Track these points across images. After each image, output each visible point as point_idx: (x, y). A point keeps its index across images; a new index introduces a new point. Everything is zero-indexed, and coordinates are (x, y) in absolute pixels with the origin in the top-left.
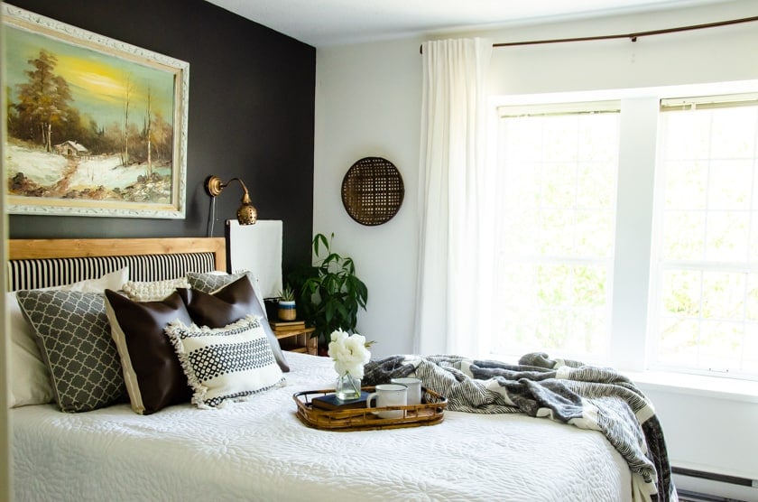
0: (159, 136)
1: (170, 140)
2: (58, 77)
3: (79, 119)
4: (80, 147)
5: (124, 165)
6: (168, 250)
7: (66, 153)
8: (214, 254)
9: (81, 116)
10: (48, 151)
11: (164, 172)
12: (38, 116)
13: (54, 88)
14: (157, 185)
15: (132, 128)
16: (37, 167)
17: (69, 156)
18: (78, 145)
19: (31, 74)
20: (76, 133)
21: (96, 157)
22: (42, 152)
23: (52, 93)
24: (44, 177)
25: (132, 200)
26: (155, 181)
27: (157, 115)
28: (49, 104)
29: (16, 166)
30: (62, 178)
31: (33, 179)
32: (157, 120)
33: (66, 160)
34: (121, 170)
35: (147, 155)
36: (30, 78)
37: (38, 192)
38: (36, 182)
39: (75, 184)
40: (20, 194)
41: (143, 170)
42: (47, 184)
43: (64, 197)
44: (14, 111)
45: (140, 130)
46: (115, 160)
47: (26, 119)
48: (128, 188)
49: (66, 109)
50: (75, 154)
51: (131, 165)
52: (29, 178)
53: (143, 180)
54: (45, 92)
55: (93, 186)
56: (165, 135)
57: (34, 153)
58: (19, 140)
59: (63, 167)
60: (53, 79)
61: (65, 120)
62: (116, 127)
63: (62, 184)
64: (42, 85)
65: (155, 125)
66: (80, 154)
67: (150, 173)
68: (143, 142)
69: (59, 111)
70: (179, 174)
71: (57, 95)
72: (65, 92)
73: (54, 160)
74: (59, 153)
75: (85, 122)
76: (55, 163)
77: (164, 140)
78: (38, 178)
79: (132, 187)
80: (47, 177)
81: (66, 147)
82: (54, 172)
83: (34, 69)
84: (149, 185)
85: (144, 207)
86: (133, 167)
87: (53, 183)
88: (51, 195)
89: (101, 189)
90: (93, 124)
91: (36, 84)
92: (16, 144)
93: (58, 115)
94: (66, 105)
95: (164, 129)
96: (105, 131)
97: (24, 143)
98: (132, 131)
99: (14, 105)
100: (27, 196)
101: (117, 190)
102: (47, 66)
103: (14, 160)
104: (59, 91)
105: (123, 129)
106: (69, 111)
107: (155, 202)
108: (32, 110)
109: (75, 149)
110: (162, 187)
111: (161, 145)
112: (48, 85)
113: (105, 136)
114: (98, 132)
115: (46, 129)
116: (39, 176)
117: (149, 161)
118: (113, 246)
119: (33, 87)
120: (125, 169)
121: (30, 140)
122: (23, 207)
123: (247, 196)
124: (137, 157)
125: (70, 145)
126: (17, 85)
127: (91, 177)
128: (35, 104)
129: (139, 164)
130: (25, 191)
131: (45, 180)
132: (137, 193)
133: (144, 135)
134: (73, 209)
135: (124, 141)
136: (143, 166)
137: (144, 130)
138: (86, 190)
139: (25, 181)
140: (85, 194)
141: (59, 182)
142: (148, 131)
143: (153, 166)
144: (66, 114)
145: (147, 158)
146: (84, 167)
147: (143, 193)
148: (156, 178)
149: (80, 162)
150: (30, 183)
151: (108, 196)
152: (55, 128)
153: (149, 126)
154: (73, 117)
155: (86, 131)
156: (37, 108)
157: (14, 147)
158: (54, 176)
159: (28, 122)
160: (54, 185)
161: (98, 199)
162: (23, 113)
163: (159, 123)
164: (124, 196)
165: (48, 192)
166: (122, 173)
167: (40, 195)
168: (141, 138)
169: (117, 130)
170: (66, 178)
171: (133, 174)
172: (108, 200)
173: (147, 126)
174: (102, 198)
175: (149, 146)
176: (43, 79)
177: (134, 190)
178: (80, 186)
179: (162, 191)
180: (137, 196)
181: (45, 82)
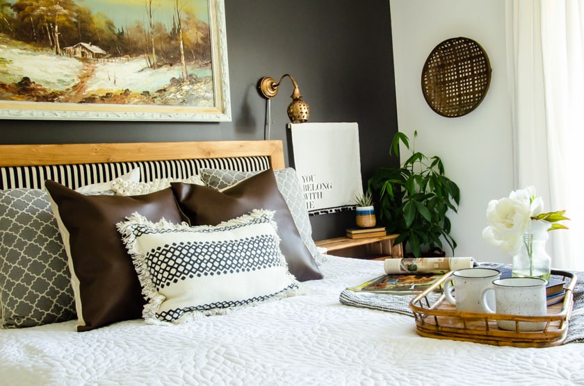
0: (193, 36)
1: (207, 39)
3: (91, 19)
4: (96, 49)
5: (152, 67)
6: (209, 153)
7: (79, 55)
8: (268, 157)
9: (94, 14)
10: (57, 53)
11: (204, 73)
12: (41, 17)
14: (195, 87)
15: (159, 28)
16: (45, 71)
17: (84, 59)
18: (94, 47)
20: (90, 35)
21: (117, 60)
22: (50, 55)
24: (54, 81)
25: (165, 103)
26: (192, 83)
27: (187, 13)
29: (20, 69)
30: (78, 81)
31: (42, 84)
32: (188, 18)
33: (81, 63)
34: (149, 72)
35: (180, 54)
37: (51, 97)
38: (47, 87)
39: (92, 88)
40: (28, 99)
41: (176, 72)
42: (60, 88)
43: (81, 102)
44: (9, 11)
45: (169, 29)
46: (141, 62)
47: (26, 20)
48: (160, 91)
49: (75, 8)
50: (91, 57)
51: (160, 66)
52: (37, 83)
53: (177, 82)
55: (115, 89)
56: (200, 34)
57: (40, 56)
58: (20, 42)
59: (77, 70)
61: (74, 20)
62: (138, 27)
63: (79, 88)
65: (187, 23)
66: (98, 56)
67: (185, 75)
68: (173, 42)
69: (66, 12)
70: (221, 74)
73: (66, 63)
74: (71, 55)
75: (99, 23)
76: (68, 67)
77: (200, 41)
78: (48, 83)
79: (165, 90)
80: (60, 81)
81: (79, 50)
82: (66, 75)
84: (186, 88)
85: (179, 110)
86: (164, 69)
87: (68, 87)
88: (67, 101)
89: (126, 92)
90: (110, 25)
92: (16, 46)
93: (65, 15)
94: (74, 5)
95: (198, 28)
96: (125, 31)
97: (28, 46)
98: (159, 30)
99: (9, 5)
100: (37, 101)
101: (146, 93)
103: (17, 64)
105: (147, 28)
106: (77, 11)
107: (196, 105)
108: (33, 10)
109: (89, 51)
110: (201, 89)
111: (198, 45)
113: (126, 36)
114: (117, 32)
115: (52, 31)
116: (48, 80)
117: (184, 63)
118: (139, 150)
120: (154, 71)
121: (34, 43)
122: (29, 112)
123: (297, 91)
124: (167, 58)
125: (83, 47)
127: (112, 80)
128: (35, 3)
129: (171, 65)
130: (33, 97)
131: (57, 84)
132: (170, 97)
133: (174, 35)
134: (91, 113)
135: (150, 42)
136: (176, 68)
137: (174, 29)
138: (107, 94)
139: (32, 86)
140: (107, 98)
141: (75, 86)
142: (179, 31)
143: (188, 68)
144: (75, 14)
145: (180, 59)
146: (103, 70)
147: (179, 96)
148: (193, 80)
149: (97, 65)
150: (39, 87)
151: (136, 100)
152: (63, 29)
153: (180, 24)
154: (83, 17)
155: (102, 31)
156: (38, 7)
157: (16, 51)
158: (68, 79)
159: (29, 23)
160: (68, 89)
161: (124, 103)
162: (21, 13)
163: (191, 21)
164: (155, 100)
165: (62, 97)
166: (151, 75)
167: (53, 101)
168: (171, 39)
169: (139, 29)
170: (82, 82)
171: (164, 76)
172: (136, 104)
173: (177, 25)
174: (129, 102)
175: (182, 46)
177: (167, 93)
178: (99, 90)
179: (202, 94)
180: (172, 99)
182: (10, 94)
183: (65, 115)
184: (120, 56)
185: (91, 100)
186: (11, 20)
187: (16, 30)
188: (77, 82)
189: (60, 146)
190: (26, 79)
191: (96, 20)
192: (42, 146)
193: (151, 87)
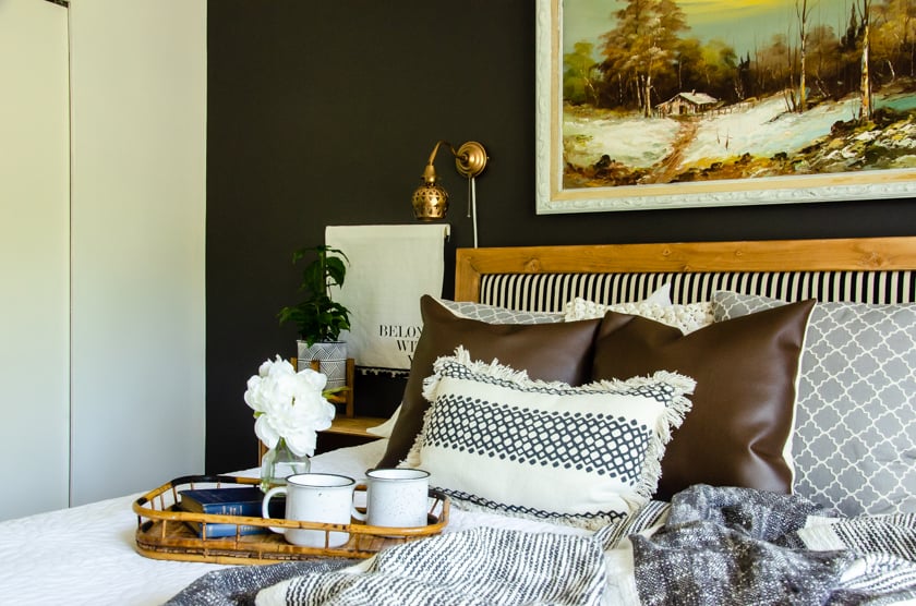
3: (699, 54)
4: (703, 99)
5: (798, 109)
7: (676, 112)
9: (704, 44)
10: (646, 115)
12: (631, 69)
13: (655, 19)
14: (889, 131)
15: (820, 35)
16: (629, 144)
17: (683, 117)
18: (699, 95)
19: (621, 14)
20: (695, 78)
21: (734, 108)
22: (637, 119)
23: (652, 29)
24: (639, 155)
25: (817, 169)
26: (882, 125)
28: (646, 47)
29: (600, 146)
30: (671, 151)
31: (624, 162)
33: (677, 124)
34: (789, 119)
35: (860, 75)
36: (620, 20)
37: (632, 179)
38: (628, 165)
39: (692, 158)
40: (606, 185)
41: (846, 110)
42: (647, 164)
43: (672, 182)
44: (597, 72)
45: (840, 31)
46: (779, 103)
47: (613, 79)
48: (807, 150)
49: (676, 45)
50: (693, 111)
51: (810, 107)
52: (617, 161)
53: (841, 129)
54: (641, 31)
55: (725, 156)
57: (625, 124)
58: (603, 111)
59: (672, 135)
60: (654, 7)
61: (674, 62)
62: (777, 45)
63: (670, 161)
64: (637, 24)
65: (883, 10)
66: (704, 108)
67: (866, 113)
68: (846, 56)
69: (664, 53)
71: (661, 29)
72: (674, 20)
73: (656, 127)
74: (665, 114)
75: (710, 55)
76: (658, 132)
78: (631, 159)
79: (818, 147)
80: (647, 154)
81: (676, 105)
82: (656, 145)
84: (866, 136)
86: (821, 109)
87: (656, 162)
88: (653, 181)
89: (745, 159)
90: (728, 55)
91: (628, 25)
92: (598, 116)
93: (662, 58)
94: (675, 40)
96: (752, 59)
97: (612, 114)
98: (817, 41)
99: (596, 66)
100: (616, 185)
101: (782, 156)
104: (664, 23)
105: (794, 43)
106: (681, 48)
107: (885, 167)
108: (624, 63)
109: (691, 103)
110: (901, 133)
111: (905, 47)
112: (646, 19)
113: (753, 66)
114: (738, 63)
115: (643, 85)
116: (632, 155)
117: (865, 88)
119: (623, 31)
120: (799, 115)
121: (619, 107)
124: (831, 87)
125: (683, 99)
126: (600, 38)
127: (723, 141)
128: (626, 54)
129: (837, 99)
130: (611, 180)
131: (643, 159)
132: (829, 157)
133: (852, 40)
134: (675, 198)
135: (797, 66)
136: (848, 102)
137: (851, 32)
138: (714, 165)
139: (612, 166)
140: (714, 171)
141: (666, 159)
142: (862, 30)
143: (876, 97)
144: (676, 53)
145: (857, 86)
146: (709, 129)
147: (848, 154)
148: (885, 118)
149: (701, 122)
150: (619, 167)
151: (761, 170)
152: (659, 79)
153: (866, 17)
154: (687, 54)
155: (713, 68)
156: (628, 58)
157: (598, 122)
158: (657, 150)
159: (617, 83)
160: (656, 165)
161: (740, 177)
162: (609, 72)
164: (797, 166)
165: (647, 177)
166: (793, 124)
167: (635, 184)
168: (841, 49)
169: (779, 48)
170: (677, 152)
171: (821, 120)
172: (759, 176)
173: (858, 19)
174: (748, 175)
175: (865, 58)
176: (637, 14)
177: (823, 151)
178: (702, 160)
179: (905, 143)
180: (832, 161)
181: (641, 16)
182: (586, 180)
183: (639, 202)
184: (740, 101)
185: (688, 176)
186: (596, 84)
187: (601, 95)
188: (669, 152)
189: (620, 246)
190: (606, 158)
191: (705, 53)
192: (598, 247)
193: (792, 144)
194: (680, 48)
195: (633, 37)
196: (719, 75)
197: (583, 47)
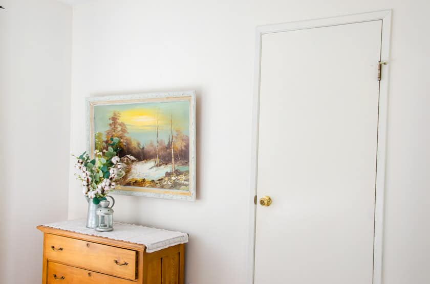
0: (179, 145)
1: (187, 147)
2: (122, 123)
3: (131, 143)
4: (132, 158)
5: (157, 166)
7: (126, 161)
9: (132, 140)
13: (119, 129)
14: (179, 177)
15: (161, 142)
17: (128, 163)
18: (131, 157)
19: (110, 125)
20: (130, 151)
23: (119, 131)
25: (162, 187)
26: (177, 175)
27: (177, 131)
32: (178, 135)
34: (155, 169)
35: (171, 158)
36: (110, 127)
41: (169, 168)
43: (125, 185)
45: (166, 143)
46: (151, 163)
48: (159, 180)
49: (125, 138)
50: (130, 162)
51: (161, 165)
53: (168, 174)
54: (116, 132)
55: (139, 179)
56: (184, 144)
59: (125, 169)
60: (119, 124)
61: (125, 144)
62: (151, 143)
63: (125, 178)
64: (114, 129)
65: (176, 138)
66: (133, 161)
67: (173, 170)
68: (168, 150)
69: (122, 140)
71: (121, 132)
72: (124, 129)
74: (123, 161)
75: (134, 144)
77: (183, 148)
79: (162, 179)
81: (126, 159)
83: (111, 122)
84: (173, 178)
85: (167, 192)
86: (162, 167)
88: (120, 184)
89: (144, 180)
90: (139, 144)
91: (112, 129)
94: (124, 137)
95: (183, 140)
96: (145, 147)
98: (161, 144)
99: (104, 141)
101: (153, 181)
102: (116, 119)
104: (122, 130)
105: (155, 144)
107: (179, 189)
109: (130, 159)
110: (182, 178)
111: (182, 151)
112: (117, 128)
113: (145, 150)
114: (141, 147)
117: (173, 162)
119: (111, 131)
124: (165, 160)
125: (127, 157)
129: (166, 164)
132: (165, 183)
133: (169, 146)
135: (156, 151)
137: (169, 143)
138: (136, 181)
140: (136, 183)
141: (123, 177)
142: (171, 143)
143: (176, 166)
144: (125, 141)
145: (171, 161)
147: (169, 183)
148: (178, 173)
149: (132, 166)
151: (148, 185)
153: (172, 139)
154: (128, 142)
155: (135, 148)
161: (142, 186)
163: (179, 136)
164: (157, 185)
165: (118, 182)
166: (156, 170)
168: (167, 148)
169: (152, 145)
170: (126, 175)
172: (147, 187)
173: (171, 141)
174: (144, 186)
175: (173, 152)
176: (115, 126)
177: (163, 181)
178: (133, 179)
179: (183, 182)
180: (166, 185)
181: (116, 126)
184: (142, 160)
185: (129, 184)
188: (124, 175)
191: (133, 143)
193: (156, 177)
194: (126, 139)
195: (114, 133)
196: (136, 151)
197: (100, 134)
